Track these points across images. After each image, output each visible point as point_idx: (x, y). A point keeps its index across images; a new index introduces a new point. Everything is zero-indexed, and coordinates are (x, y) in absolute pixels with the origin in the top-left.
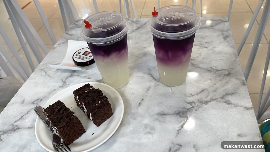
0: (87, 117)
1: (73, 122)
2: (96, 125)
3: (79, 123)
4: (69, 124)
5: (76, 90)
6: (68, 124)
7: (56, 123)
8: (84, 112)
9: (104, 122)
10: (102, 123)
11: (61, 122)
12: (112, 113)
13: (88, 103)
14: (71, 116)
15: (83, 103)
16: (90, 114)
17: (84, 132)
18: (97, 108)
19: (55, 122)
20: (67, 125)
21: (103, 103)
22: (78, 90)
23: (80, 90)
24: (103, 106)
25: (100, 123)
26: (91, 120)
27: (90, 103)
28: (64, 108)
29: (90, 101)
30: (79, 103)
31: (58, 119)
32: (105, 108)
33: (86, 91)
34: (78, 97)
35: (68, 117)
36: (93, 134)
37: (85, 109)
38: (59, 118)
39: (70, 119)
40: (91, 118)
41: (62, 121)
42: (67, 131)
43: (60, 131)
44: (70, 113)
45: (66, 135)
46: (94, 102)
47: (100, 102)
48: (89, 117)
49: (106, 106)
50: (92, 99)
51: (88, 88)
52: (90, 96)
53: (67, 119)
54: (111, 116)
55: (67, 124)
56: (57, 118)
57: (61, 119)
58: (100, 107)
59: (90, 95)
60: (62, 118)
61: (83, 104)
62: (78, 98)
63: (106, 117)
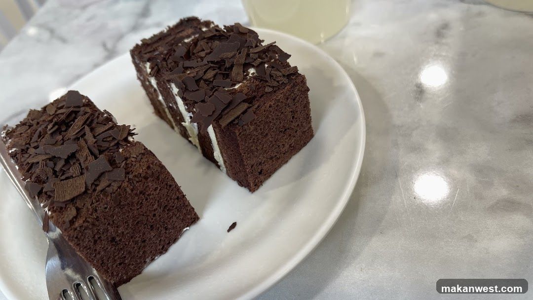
0: (198, 155)
1: (127, 173)
2: (241, 184)
3: (158, 178)
4: (109, 186)
5: (140, 43)
6: (102, 185)
7: (44, 182)
8: (184, 133)
9: (275, 170)
10: (268, 174)
11: (67, 178)
12: (310, 127)
13: (198, 82)
14: (118, 145)
15: (173, 85)
16: (210, 130)
17: (193, 219)
18: (244, 101)
19: (39, 180)
20: (99, 188)
21: (271, 76)
22: (149, 42)
23: (157, 42)
24: (270, 90)
25: (260, 173)
26: (219, 167)
27: (206, 81)
28: (86, 113)
29: (205, 72)
30: (161, 98)
31: (55, 164)
32: (279, 95)
33: (186, 41)
34: (148, 65)
35: (101, 152)
36: (233, 226)
37: (187, 116)
38: (60, 158)
39: (112, 162)
40: (217, 154)
41: (74, 170)
42: (97, 219)
43: (64, 222)
44: (110, 132)
45: (95, 242)
46: (226, 76)
47: (252, 71)
48: (208, 153)
49: (288, 87)
50: (212, 62)
51: (190, 31)
52: (202, 54)
53: (96, 158)
54: (305, 144)
55: (95, 184)
56: (50, 159)
57: (67, 161)
58: (255, 97)
59: (203, 50)
60: (73, 156)
61: (175, 90)
62: (149, 70)
63: (287, 146)
